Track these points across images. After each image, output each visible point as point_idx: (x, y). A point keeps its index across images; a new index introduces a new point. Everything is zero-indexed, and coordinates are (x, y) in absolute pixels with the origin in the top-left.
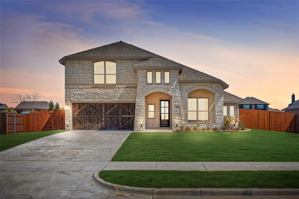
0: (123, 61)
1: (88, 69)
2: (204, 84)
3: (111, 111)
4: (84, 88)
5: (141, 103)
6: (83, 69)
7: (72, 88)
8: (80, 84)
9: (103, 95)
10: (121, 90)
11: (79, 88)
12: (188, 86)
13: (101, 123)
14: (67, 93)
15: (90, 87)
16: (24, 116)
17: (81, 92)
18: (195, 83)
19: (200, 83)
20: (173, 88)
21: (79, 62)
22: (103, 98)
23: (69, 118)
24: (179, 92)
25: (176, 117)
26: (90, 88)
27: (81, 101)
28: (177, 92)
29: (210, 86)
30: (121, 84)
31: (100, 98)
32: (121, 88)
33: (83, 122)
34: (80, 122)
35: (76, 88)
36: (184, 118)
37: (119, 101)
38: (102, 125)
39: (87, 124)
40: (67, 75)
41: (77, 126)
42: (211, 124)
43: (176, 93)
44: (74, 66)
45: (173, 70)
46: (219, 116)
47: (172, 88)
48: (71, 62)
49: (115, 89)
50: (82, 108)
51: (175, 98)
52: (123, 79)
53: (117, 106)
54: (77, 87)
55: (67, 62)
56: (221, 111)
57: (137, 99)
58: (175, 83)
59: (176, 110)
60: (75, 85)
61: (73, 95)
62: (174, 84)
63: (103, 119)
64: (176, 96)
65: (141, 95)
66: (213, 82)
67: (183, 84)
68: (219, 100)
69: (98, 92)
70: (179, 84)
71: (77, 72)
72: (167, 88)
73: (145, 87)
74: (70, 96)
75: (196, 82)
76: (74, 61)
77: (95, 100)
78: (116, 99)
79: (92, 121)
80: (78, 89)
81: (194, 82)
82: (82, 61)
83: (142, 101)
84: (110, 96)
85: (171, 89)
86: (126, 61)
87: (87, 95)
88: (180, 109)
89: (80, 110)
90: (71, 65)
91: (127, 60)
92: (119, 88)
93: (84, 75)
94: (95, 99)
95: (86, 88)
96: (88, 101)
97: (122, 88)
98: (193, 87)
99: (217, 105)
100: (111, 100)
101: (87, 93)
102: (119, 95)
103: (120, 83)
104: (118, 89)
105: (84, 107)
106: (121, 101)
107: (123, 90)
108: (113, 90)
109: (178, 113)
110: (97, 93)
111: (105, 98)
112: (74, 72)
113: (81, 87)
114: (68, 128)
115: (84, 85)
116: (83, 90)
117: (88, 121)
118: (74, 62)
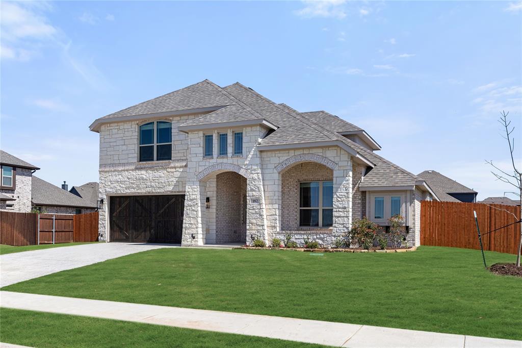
0: (182, 118)
1: (130, 138)
2: (311, 152)
3: (165, 210)
4: (124, 171)
5: (193, 195)
6: (124, 138)
7: (108, 172)
8: (120, 164)
9: (151, 182)
10: (177, 171)
11: (118, 171)
12: (279, 157)
13: (150, 232)
14: (102, 180)
15: (133, 167)
16: (74, 219)
17: (120, 177)
18: (293, 151)
19: (302, 150)
20: (248, 162)
21: (118, 127)
22: (152, 187)
23: (103, 222)
24: (259, 171)
25: (252, 220)
26: (132, 170)
27: (119, 192)
28: (255, 170)
29: (321, 154)
30: (178, 160)
31: (147, 188)
32: (178, 167)
33: (125, 229)
34: (121, 229)
35: (114, 171)
36: (271, 222)
37: (175, 192)
38: (151, 235)
39: (130, 232)
40: (102, 149)
41: (117, 235)
42: (322, 236)
43: (253, 172)
44: (111, 133)
45: (248, 128)
46: (339, 219)
47: (246, 163)
48: (108, 128)
49: (169, 170)
50: (123, 205)
51: (252, 183)
52: (182, 151)
53: (174, 200)
54: (115, 168)
55: (103, 128)
56: (345, 208)
57: (187, 187)
58: (252, 153)
59: (253, 206)
60: (113, 166)
61: (110, 184)
62: (250, 156)
63: (153, 224)
64: (254, 180)
65: (193, 180)
66: (329, 147)
67: (269, 154)
68: (341, 184)
69: (144, 177)
70: (258, 156)
71: (115, 144)
72: (236, 164)
73: (201, 164)
74: (105, 185)
75: (295, 149)
76: (111, 125)
77: (138, 191)
78: (170, 188)
79: (137, 228)
80: (117, 173)
81: (289, 149)
82: (122, 124)
83: (195, 190)
84: (162, 183)
85: (245, 165)
86: (186, 117)
87: (128, 183)
88: (260, 204)
89: (120, 208)
90: (107, 132)
91: (188, 115)
92: (175, 168)
93: (124, 147)
94: (140, 189)
95: (127, 171)
96: (129, 192)
97: (180, 167)
98: (289, 159)
99: (336, 195)
100: (162, 190)
101: (129, 178)
102: (175, 180)
103: (177, 158)
104: (174, 170)
105: (126, 203)
106: (178, 192)
107: (181, 171)
108: (165, 172)
109: (256, 213)
110: (143, 179)
111: (153, 187)
112: (111, 144)
113: (120, 168)
114: (102, 238)
115: (124, 164)
116: (123, 173)
117: (131, 227)
118: (112, 128)
